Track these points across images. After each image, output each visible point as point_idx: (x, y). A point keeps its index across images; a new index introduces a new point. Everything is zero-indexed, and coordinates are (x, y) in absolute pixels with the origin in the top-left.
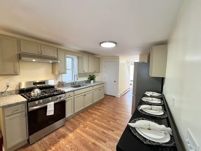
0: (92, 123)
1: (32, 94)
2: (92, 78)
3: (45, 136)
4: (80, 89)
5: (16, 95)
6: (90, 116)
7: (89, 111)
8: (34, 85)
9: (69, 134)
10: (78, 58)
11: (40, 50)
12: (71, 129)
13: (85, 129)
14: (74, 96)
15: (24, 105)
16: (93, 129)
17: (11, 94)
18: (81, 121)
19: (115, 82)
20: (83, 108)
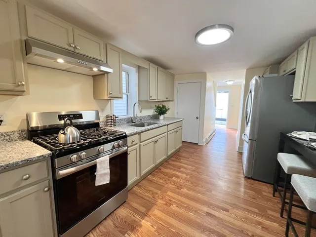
0: (179, 194)
1: (61, 137)
2: (162, 111)
3: (93, 229)
4: (149, 130)
5: (21, 142)
6: (169, 180)
7: (162, 170)
8: (60, 119)
9: (140, 221)
10: (139, 72)
11: (71, 41)
12: (143, 209)
13: (169, 208)
14: (141, 142)
15: (45, 164)
16: (184, 207)
17: (10, 140)
18: (156, 191)
19: (197, 118)
20: (153, 165)
